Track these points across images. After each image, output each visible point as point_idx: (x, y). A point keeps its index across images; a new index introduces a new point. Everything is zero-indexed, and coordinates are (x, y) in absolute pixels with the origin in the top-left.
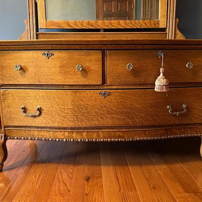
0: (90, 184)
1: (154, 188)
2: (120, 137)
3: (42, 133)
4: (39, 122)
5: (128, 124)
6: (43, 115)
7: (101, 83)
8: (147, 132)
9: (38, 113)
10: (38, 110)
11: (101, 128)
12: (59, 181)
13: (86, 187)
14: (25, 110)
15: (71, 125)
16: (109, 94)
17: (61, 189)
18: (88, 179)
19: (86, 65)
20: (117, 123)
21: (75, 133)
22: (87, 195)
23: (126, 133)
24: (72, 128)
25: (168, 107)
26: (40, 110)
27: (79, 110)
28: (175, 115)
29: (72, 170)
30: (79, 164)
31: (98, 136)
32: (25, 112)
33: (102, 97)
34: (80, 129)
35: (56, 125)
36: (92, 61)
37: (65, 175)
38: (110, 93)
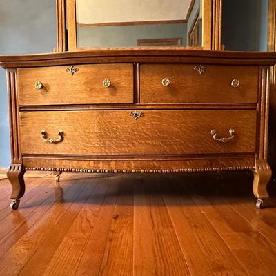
0: (118, 222)
1: (195, 226)
2: (154, 167)
3: (64, 163)
4: (60, 149)
5: (165, 151)
6: (65, 141)
7: (132, 102)
8: (188, 162)
9: (60, 138)
10: (60, 134)
11: (132, 156)
12: (82, 218)
13: (112, 225)
14: (45, 135)
15: (97, 152)
16: (142, 115)
17: (83, 225)
18: (116, 217)
19: (115, 80)
20: (152, 150)
21: (101, 163)
22: (113, 231)
23: (163, 163)
24: (98, 157)
25: (212, 132)
26: (62, 134)
27: (106, 134)
28: (221, 142)
29: (98, 209)
30: (108, 203)
31: (129, 167)
32: (45, 137)
33: (133, 119)
34: (107, 158)
35: (80, 153)
36: (122, 76)
37: (90, 214)
38: (142, 113)
